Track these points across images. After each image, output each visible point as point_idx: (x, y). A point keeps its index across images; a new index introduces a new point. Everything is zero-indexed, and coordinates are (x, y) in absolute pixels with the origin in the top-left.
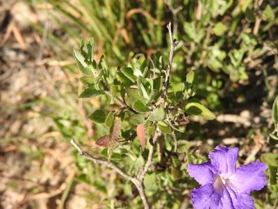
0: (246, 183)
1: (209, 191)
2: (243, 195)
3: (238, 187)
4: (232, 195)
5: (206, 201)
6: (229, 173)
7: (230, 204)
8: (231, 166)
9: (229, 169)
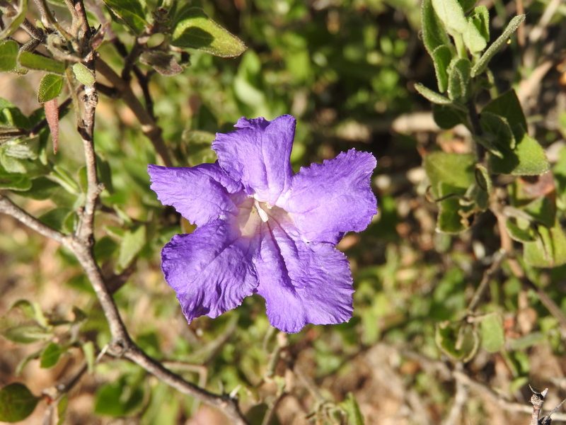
0: (321, 210)
1: (215, 239)
2: (318, 248)
3: (300, 226)
4: (285, 250)
5: (203, 267)
6: (273, 187)
7: (278, 275)
8: (274, 167)
9: (270, 177)
